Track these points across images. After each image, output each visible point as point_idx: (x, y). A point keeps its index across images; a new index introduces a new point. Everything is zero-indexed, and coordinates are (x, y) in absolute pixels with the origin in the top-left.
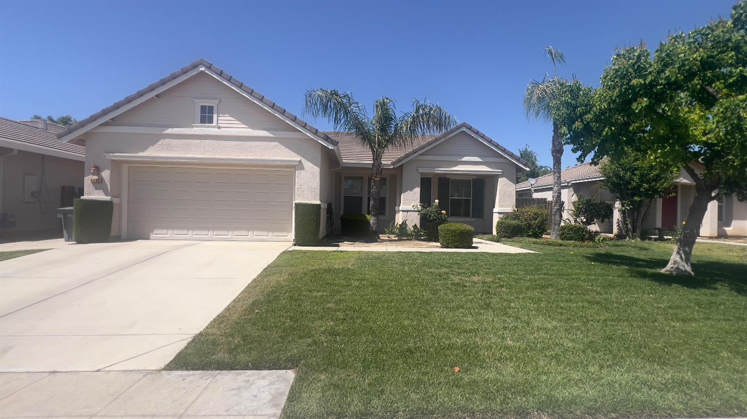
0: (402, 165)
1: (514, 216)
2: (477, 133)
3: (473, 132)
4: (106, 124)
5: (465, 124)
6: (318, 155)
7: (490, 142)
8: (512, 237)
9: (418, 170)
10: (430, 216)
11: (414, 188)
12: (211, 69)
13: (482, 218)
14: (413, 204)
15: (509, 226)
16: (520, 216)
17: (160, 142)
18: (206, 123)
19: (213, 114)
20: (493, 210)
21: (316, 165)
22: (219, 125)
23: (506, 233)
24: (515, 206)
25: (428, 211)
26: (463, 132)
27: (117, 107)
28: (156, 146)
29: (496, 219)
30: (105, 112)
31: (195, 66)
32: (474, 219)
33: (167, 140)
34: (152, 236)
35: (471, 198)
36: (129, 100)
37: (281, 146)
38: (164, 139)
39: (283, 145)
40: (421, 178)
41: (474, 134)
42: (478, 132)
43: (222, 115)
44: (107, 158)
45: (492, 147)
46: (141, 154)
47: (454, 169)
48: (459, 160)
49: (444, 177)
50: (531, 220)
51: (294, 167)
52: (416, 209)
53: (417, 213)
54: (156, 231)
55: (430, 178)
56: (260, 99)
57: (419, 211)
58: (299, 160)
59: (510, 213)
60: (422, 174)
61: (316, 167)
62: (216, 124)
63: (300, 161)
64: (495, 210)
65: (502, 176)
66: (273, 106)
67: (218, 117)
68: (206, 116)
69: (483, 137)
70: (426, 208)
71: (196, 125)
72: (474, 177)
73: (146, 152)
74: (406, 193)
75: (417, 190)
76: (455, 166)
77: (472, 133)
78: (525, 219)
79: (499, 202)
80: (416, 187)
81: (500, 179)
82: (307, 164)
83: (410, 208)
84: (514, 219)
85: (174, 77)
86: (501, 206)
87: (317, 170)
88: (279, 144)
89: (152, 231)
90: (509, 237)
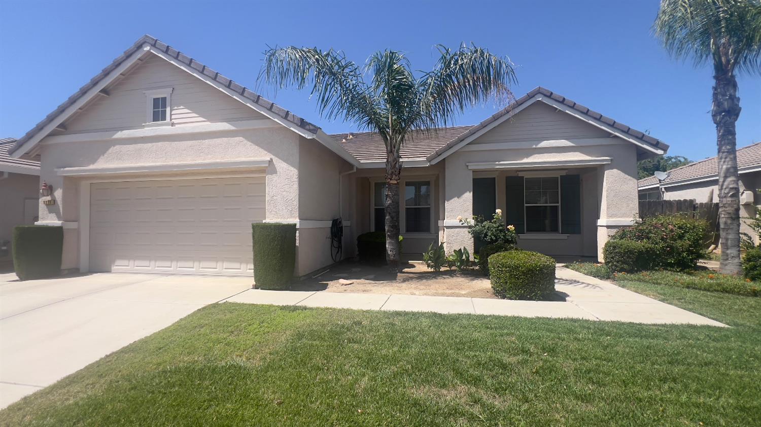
0: (444, 159)
1: (639, 233)
2: (563, 101)
3: (556, 101)
4: (52, 134)
5: (541, 90)
6: (295, 150)
7: (586, 113)
8: (637, 271)
9: (468, 166)
10: (486, 235)
11: (463, 193)
12: (157, 46)
13: (579, 233)
14: (460, 217)
15: (629, 252)
16: (650, 232)
17: (110, 150)
18: (159, 121)
19: (166, 108)
20: (596, 222)
21: (293, 166)
22: (173, 121)
23: (623, 263)
24: (637, 216)
25: (484, 227)
26: (539, 103)
27: (62, 110)
28: (106, 155)
29: (603, 238)
30: (51, 119)
31: (139, 47)
32: (565, 236)
33: (117, 147)
34: (114, 268)
35: (559, 204)
36: (73, 101)
37: (246, 141)
38: (114, 146)
39: (249, 141)
40: (473, 179)
41: (557, 103)
42: (564, 99)
43: (176, 108)
44: (58, 174)
45: (590, 122)
46: (92, 167)
47: (525, 160)
48: (534, 146)
49: (515, 175)
50: (675, 240)
51: (263, 171)
52: (466, 224)
53: (468, 229)
54: (118, 262)
55: (494, 178)
56: (213, 77)
57: (470, 227)
58: (269, 159)
59: (629, 226)
60: (474, 171)
61: (292, 169)
62: (169, 120)
63: (271, 161)
64: (600, 222)
65: (610, 166)
66: (229, 85)
67: (171, 111)
68: (159, 111)
69: (573, 107)
70: (482, 222)
71: (148, 123)
72: (564, 173)
73: (96, 164)
74: (452, 200)
75: (468, 196)
76: (528, 156)
77: (554, 102)
78: (662, 239)
79: (608, 208)
80: (466, 192)
81: (606, 172)
82: (280, 165)
83: (456, 222)
84: (640, 238)
85: (117, 64)
86: (610, 216)
87: (294, 172)
88: (244, 139)
89: (114, 262)
90: (630, 271)
